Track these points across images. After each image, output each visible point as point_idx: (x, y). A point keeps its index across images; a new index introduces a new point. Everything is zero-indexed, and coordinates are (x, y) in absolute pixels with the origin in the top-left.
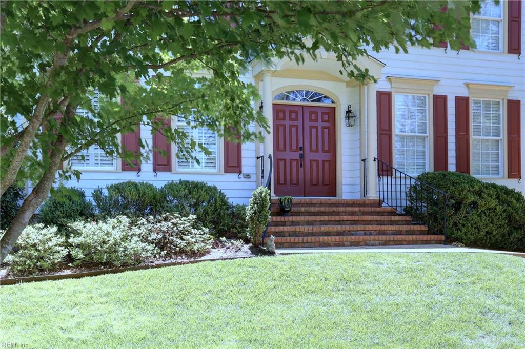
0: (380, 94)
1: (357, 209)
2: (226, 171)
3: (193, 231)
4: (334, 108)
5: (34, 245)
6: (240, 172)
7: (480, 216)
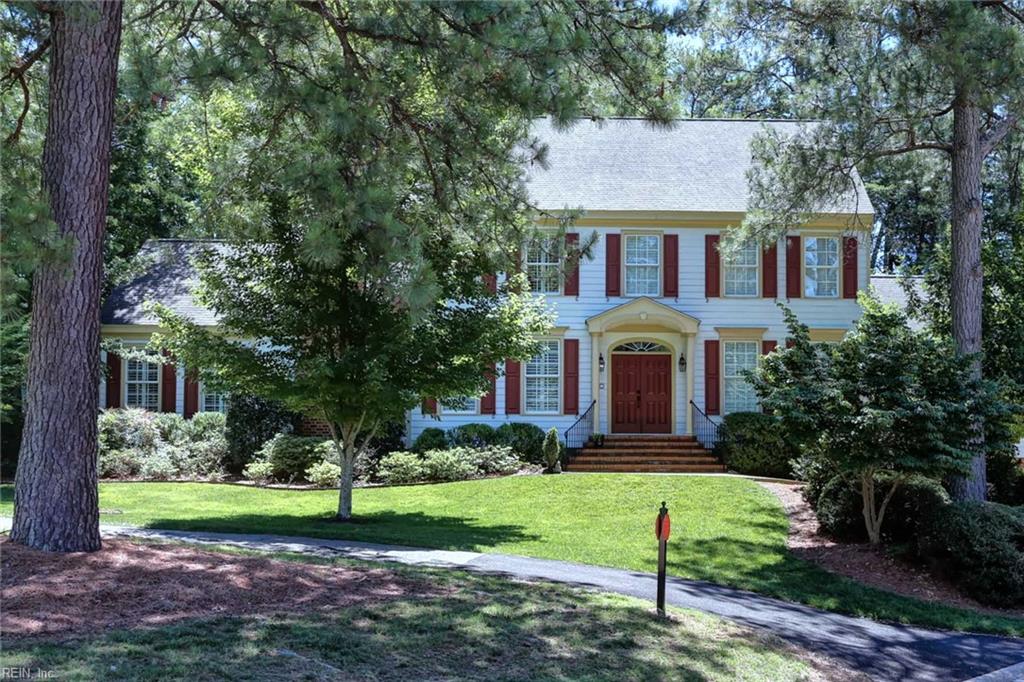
0: (708, 343)
1: (666, 444)
2: (565, 413)
3: (507, 458)
4: (670, 356)
5: (402, 465)
6: (577, 414)
7: (757, 450)
